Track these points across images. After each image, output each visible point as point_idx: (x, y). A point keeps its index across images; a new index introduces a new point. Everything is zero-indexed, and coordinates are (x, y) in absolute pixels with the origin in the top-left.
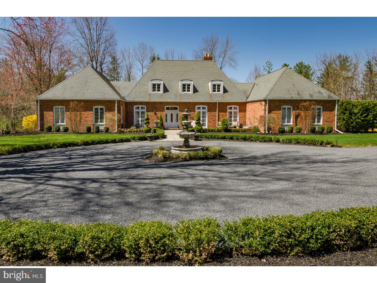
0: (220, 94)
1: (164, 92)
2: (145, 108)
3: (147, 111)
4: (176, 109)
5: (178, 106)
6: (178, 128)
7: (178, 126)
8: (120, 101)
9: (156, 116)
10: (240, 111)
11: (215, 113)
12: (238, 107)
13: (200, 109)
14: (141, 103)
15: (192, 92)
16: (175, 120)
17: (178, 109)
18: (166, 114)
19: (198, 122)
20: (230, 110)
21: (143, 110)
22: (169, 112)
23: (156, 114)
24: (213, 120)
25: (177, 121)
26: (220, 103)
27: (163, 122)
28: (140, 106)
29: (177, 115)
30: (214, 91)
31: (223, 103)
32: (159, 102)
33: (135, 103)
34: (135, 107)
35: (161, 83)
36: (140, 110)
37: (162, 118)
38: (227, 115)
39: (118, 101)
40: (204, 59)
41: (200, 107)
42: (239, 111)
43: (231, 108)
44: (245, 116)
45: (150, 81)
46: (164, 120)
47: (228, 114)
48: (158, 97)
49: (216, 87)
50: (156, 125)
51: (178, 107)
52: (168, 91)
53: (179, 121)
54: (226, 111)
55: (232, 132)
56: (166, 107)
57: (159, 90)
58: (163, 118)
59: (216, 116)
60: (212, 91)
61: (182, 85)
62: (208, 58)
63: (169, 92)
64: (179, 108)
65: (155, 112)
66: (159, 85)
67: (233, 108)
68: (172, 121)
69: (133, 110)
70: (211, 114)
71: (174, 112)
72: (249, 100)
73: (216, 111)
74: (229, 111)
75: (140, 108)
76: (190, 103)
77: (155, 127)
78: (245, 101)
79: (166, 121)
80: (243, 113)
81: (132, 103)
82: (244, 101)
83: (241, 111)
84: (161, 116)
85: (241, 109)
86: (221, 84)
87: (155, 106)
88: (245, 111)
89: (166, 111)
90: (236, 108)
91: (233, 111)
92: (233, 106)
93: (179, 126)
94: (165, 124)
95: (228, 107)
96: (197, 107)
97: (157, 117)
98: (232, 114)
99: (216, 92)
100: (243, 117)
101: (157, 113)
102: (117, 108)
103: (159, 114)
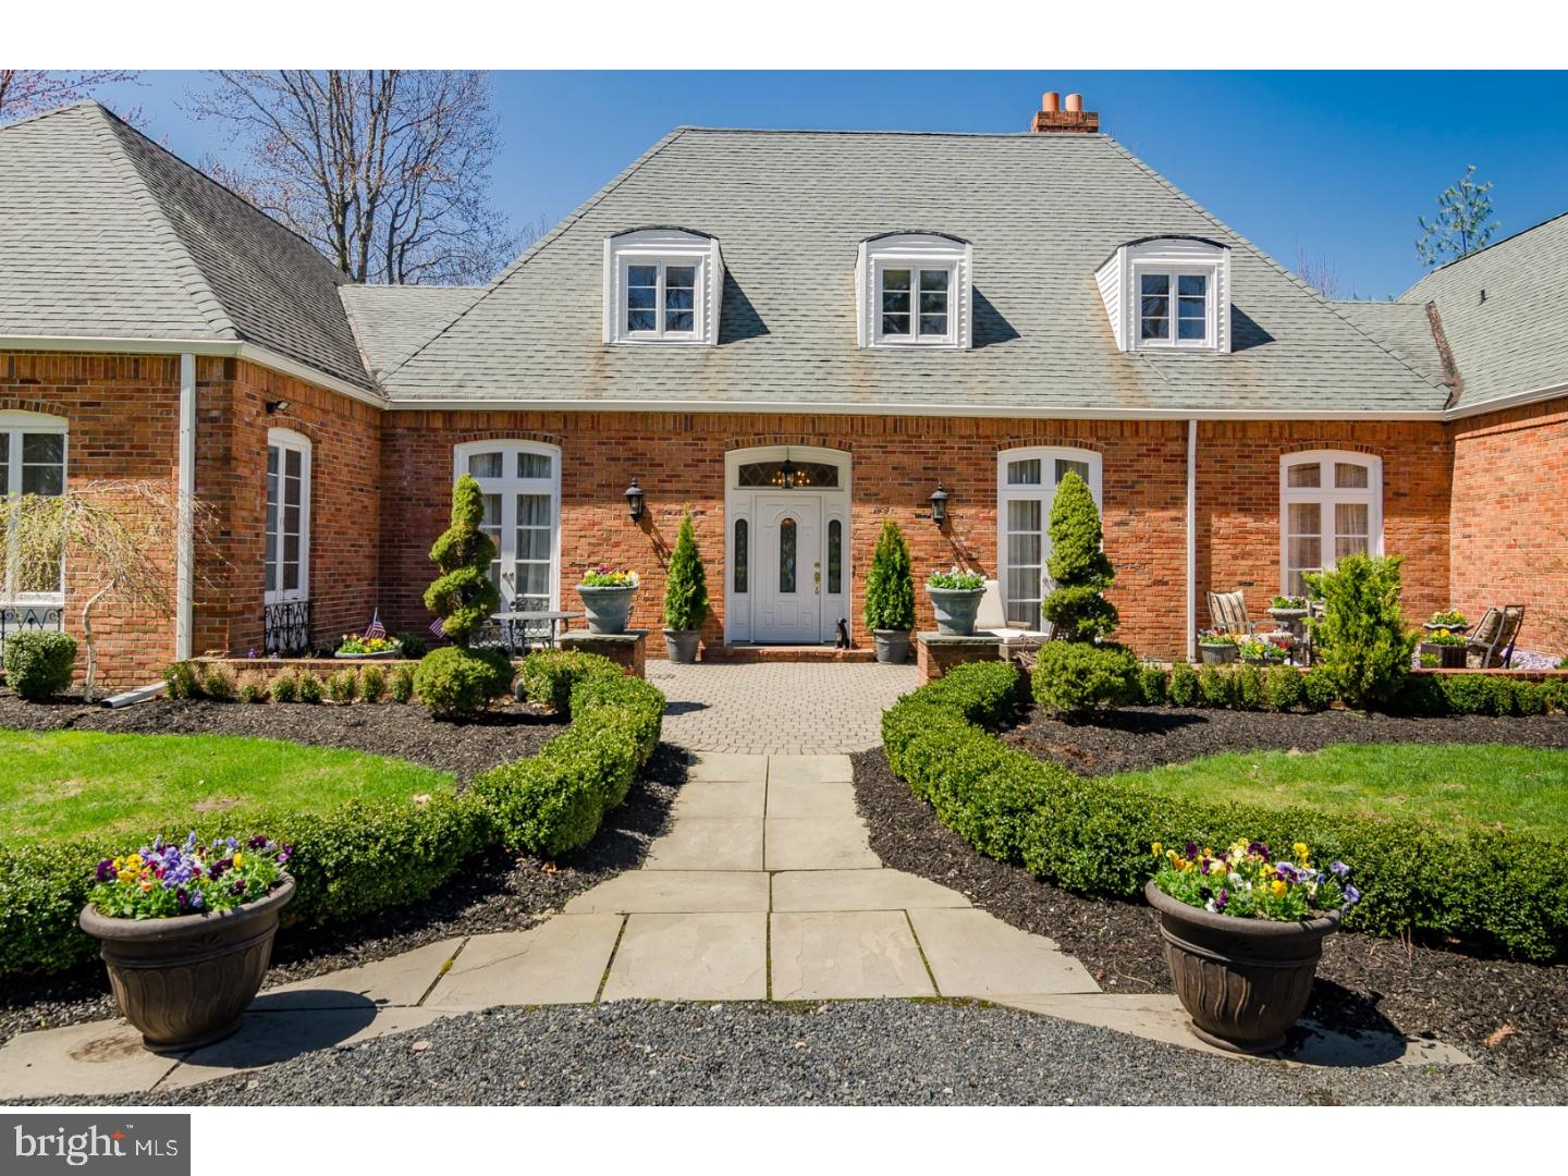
0: (1204, 352)
1: (724, 338)
2: (556, 467)
3: (570, 497)
4: (824, 476)
5: (840, 446)
6: (845, 642)
7: (842, 626)
8: (230, 365)
9: (648, 540)
10: (1394, 501)
11: (1172, 513)
12: (1372, 463)
13: (1036, 479)
14: (517, 422)
15: (967, 341)
16: (818, 577)
17: (845, 477)
18: (741, 527)
19: (1085, 591)
20: (1306, 495)
21: (534, 486)
22: (766, 509)
23: (641, 517)
24: (1159, 574)
25: (835, 588)
26: (1214, 431)
27: (701, 592)
28: (511, 449)
29: (835, 528)
30: (1153, 329)
31: (1243, 426)
32: (675, 415)
33: (464, 423)
34: (462, 453)
35: (698, 260)
36: (510, 486)
37: (693, 557)
38: (1274, 537)
39: (203, 362)
40: (1041, 128)
41: (1036, 464)
42: (1386, 500)
43: (1309, 475)
44: (1440, 550)
45: (607, 242)
46: (719, 576)
47: (1284, 523)
48: (669, 372)
49: (1173, 295)
50: (602, 625)
51: (840, 460)
52: (763, 330)
53: (847, 580)
54: (1267, 504)
55: (1458, 712)
56: (735, 459)
57: (679, 321)
58: (706, 550)
59: (1182, 541)
60: (1135, 329)
61: (876, 284)
62: (1071, 120)
63: (766, 338)
64: (855, 464)
65: (639, 497)
66: (681, 279)
67: (1328, 475)
68: (788, 584)
69: (446, 477)
70: (1137, 525)
71: (810, 508)
72: (1467, 403)
73: (1178, 502)
74: (1291, 495)
75: (510, 465)
76: (946, 424)
77: (585, 646)
78: (1448, 415)
79: (741, 585)
80: (1423, 522)
81: (438, 424)
82: (1426, 405)
83: (1404, 502)
84: (686, 537)
85: (1405, 487)
86: (1211, 269)
87: (640, 445)
88: (1438, 501)
89: (738, 501)
90: (1359, 477)
91: (1328, 496)
92: (1327, 459)
93: (850, 627)
94: (729, 609)
95: (1288, 461)
96: (1006, 457)
97: (659, 547)
98: (1316, 528)
99: (1172, 341)
100: (1421, 553)
101: (653, 508)
102: (199, 436)
103: (672, 520)
